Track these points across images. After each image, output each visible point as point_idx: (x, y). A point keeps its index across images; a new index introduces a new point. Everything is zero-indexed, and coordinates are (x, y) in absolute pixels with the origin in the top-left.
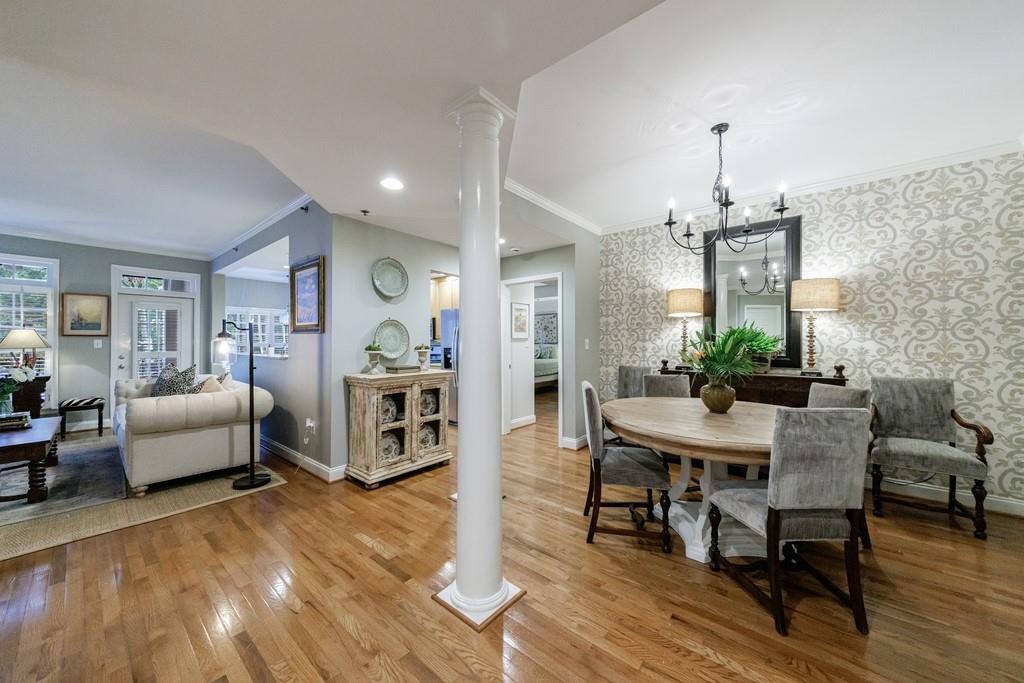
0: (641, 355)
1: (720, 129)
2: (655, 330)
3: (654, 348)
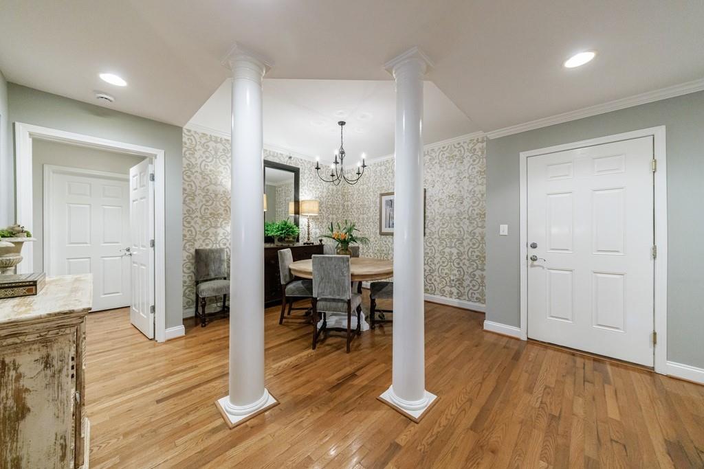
0: (213, 239)
1: (342, 123)
2: (224, 219)
3: (224, 233)
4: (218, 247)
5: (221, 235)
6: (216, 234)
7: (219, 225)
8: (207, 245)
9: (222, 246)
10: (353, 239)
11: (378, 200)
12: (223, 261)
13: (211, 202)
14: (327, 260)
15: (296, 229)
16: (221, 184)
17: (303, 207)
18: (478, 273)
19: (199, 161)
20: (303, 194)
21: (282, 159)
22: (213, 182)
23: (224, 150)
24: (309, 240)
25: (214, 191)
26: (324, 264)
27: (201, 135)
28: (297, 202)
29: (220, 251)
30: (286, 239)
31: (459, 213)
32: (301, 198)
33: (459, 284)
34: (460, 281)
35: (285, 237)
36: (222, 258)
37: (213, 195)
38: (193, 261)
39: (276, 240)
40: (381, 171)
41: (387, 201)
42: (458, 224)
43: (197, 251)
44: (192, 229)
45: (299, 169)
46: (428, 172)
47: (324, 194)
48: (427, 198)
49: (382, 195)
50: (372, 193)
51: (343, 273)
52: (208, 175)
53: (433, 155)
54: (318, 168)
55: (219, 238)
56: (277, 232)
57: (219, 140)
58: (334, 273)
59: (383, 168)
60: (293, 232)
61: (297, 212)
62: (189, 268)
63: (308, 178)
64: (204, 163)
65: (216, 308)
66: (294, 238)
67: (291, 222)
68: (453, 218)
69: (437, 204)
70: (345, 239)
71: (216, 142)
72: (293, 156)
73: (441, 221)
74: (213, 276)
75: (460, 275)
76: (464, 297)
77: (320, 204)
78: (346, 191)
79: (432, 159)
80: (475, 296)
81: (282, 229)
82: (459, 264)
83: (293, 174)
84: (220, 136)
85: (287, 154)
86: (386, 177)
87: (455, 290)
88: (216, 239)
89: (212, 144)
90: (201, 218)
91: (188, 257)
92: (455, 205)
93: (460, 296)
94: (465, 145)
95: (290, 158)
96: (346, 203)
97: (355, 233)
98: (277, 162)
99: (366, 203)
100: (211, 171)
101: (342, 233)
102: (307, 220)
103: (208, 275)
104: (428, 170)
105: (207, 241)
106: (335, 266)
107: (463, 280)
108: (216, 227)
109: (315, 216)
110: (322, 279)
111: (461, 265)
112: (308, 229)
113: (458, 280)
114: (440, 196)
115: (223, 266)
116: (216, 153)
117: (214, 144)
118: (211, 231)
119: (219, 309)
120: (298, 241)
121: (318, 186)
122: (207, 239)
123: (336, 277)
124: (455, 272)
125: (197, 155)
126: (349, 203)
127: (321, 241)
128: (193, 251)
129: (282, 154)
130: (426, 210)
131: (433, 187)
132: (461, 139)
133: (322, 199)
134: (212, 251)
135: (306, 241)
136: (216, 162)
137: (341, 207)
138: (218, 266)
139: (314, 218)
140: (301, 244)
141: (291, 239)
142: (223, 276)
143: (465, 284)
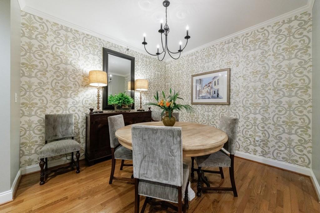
4: (68, 113)
5: (71, 103)
6: (66, 103)
7: (69, 96)
8: (57, 111)
9: (71, 112)
10: (177, 107)
11: (190, 80)
12: (71, 124)
13: (61, 77)
14: (151, 132)
15: (131, 100)
16: (71, 64)
17: (137, 84)
18: (284, 136)
19: (51, 44)
20: (137, 76)
21: (122, 50)
22: (64, 62)
23: (73, 38)
24: (141, 108)
25: (64, 69)
26: (146, 137)
27: (52, 23)
28: (133, 81)
29: (70, 116)
30: (123, 107)
31: (264, 86)
32: (136, 78)
33: (264, 144)
34: (265, 143)
35: (122, 106)
36: (70, 122)
37: (63, 72)
38: (44, 124)
39: (115, 108)
40: (192, 59)
41: (197, 81)
42: (263, 94)
43: (47, 117)
44: (43, 98)
45: (134, 58)
46: (232, 55)
47: (152, 77)
48: (232, 75)
49: (193, 76)
50: (185, 76)
51: (172, 151)
52: (58, 56)
53: (237, 41)
54: (145, 43)
55: (69, 106)
56: (116, 101)
57: (69, 30)
58: (160, 151)
59: (194, 57)
60: (128, 102)
61: (133, 88)
62: (40, 130)
63: (141, 65)
64: (55, 46)
65: (66, 161)
66: (129, 106)
67: (128, 95)
68: (258, 90)
69: (241, 79)
70: (169, 107)
71: (66, 30)
72: (130, 49)
73: (245, 92)
74: (60, 136)
75: (264, 137)
76: (269, 155)
77: (149, 84)
78: (167, 76)
79: (236, 45)
80: (281, 156)
81: (120, 99)
82: (263, 127)
83: (130, 61)
84: (71, 27)
85: (125, 46)
86: (196, 63)
87: (259, 149)
88: (66, 107)
89: (62, 32)
90: (52, 90)
91: (39, 121)
92: (259, 79)
93: (264, 154)
94: (270, 29)
95: (128, 50)
96: (167, 84)
97: (178, 102)
98: (118, 52)
99: (181, 82)
100: (61, 53)
101: (166, 101)
102: (140, 94)
103: (56, 136)
104: (232, 54)
105: (58, 108)
106: (162, 141)
107: (268, 141)
108: (66, 97)
109: (146, 91)
110: (144, 157)
111: (266, 128)
112: (141, 100)
113: (263, 141)
114: (244, 72)
115: (70, 128)
116: (67, 40)
117: (65, 33)
118: (62, 100)
119: (68, 162)
120: (133, 108)
121: (148, 71)
122: (57, 106)
123: (163, 157)
124: (260, 134)
125: (48, 39)
126: (169, 84)
127: (150, 108)
128: (44, 116)
129: (122, 47)
130: (231, 85)
131: (237, 66)
132: (264, 24)
133: (151, 80)
134: (60, 116)
135: (139, 108)
136: (66, 46)
137: (163, 86)
138: (65, 128)
139: (145, 93)
140: (135, 110)
141: (127, 107)
142: (70, 136)
143: (270, 145)
